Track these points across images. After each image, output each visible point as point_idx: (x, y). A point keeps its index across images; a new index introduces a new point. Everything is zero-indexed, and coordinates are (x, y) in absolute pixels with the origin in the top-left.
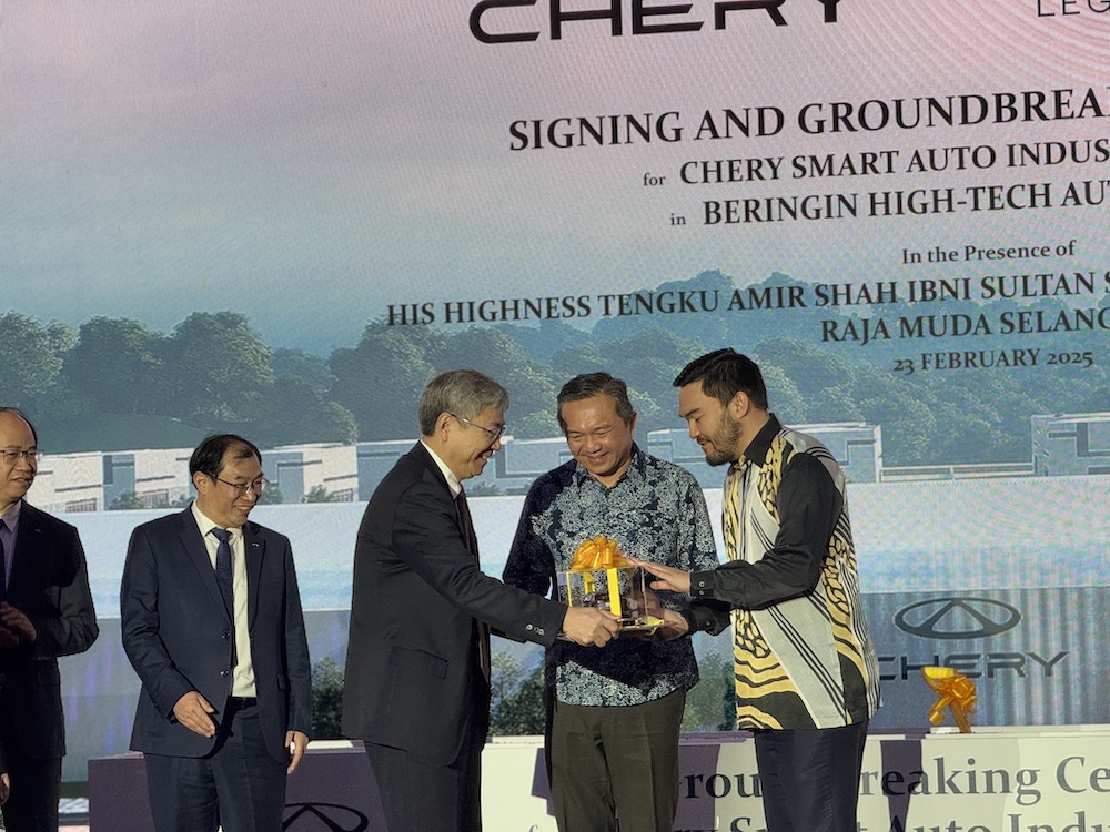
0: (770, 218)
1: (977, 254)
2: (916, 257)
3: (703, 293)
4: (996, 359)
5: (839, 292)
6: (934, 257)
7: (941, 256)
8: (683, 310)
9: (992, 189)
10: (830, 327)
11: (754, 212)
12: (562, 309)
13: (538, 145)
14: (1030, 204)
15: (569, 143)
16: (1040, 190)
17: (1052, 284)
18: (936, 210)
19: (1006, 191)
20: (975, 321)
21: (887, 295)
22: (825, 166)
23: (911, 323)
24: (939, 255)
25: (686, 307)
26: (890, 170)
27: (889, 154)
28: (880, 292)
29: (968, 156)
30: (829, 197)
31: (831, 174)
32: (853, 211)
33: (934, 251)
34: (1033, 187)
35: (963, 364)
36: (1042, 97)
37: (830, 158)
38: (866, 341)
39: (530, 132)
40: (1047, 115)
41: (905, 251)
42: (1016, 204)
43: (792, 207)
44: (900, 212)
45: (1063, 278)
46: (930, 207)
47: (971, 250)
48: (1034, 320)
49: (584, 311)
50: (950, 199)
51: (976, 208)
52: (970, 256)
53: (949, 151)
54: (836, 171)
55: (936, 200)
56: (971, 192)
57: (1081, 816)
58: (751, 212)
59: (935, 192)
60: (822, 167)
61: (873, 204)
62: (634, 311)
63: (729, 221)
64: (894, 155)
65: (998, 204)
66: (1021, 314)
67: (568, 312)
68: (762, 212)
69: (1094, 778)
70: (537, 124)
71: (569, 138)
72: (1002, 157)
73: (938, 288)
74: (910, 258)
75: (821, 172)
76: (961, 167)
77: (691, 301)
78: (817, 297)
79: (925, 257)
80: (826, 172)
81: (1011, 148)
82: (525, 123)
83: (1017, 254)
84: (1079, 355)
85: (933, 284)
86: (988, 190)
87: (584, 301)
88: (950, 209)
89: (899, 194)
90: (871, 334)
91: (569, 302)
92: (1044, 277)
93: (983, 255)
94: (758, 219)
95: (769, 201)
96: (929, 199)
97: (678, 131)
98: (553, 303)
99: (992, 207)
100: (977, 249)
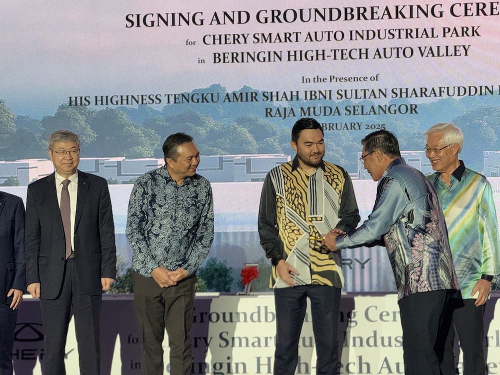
0: (243, 61)
1: (335, 79)
2: (308, 80)
3: (212, 95)
4: (343, 127)
5: (273, 95)
6: (316, 80)
7: (319, 80)
8: (203, 102)
9: (342, 50)
10: (269, 111)
11: (236, 58)
12: (148, 100)
13: (138, 25)
14: (359, 58)
15: (153, 25)
16: (364, 51)
17: (368, 94)
18: (317, 59)
19: (348, 51)
20: (334, 109)
21: (294, 97)
22: (267, 38)
23: (305, 109)
24: (318, 79)
25: (204, 100)
26: (297, 41)
27: (297, 33)
28: (292, 96)
29: (332, 35)
30: (269, 53)
31: (270, 42)
32: (280, 59)
33: (316, 77)
34: (360, 50)
35: (328, 128)
36: (365, 10)
37: (270, 35)
38: (285, 117)
39: (135, 19)
40: (367, 18)
41: (303, 77)
42: (353, 57)
43: (253, 56)
44: (301, 59)
45: (373, 91)
46: (315, 58)
47: (332, 78)
48: (360, 109)
49: (158, 101)
50: (323, 55)
51: (335, 58)
52: (332, 80)
53: (324, 33)
54: (273, 40)
55: (317, 55)
56: (333, 51)
57: (375, 332)
58: (234, 58)
59: (317, 51)
60: (266, 39)
61: (289, 56)
62: (181, 102)
63: (224, 62)
64: (299, 34)
65: (345, 57)
66: (354, 107)
67: (151, 102)
68: (239, 58)
69: (381, 315)
70: (138, 16)
71: (153, 23)
72: (347, 36)
73: (317, 94)
74: (305, 80)
75: (266, 41)
76: (329, 40)
77: (207, 98)
78: (263, 97)
79: (312, 80)
80: (268, 41)
81: (351, 32)
82: (133, 15)
83: (353, 80)
84: (379, 126)
85: (315, 92)
86: (340, 51)
87: (158, 97)
88: (324, 59)
89: (301, 52)
90: (287, 114)
91: (151, 97)
92: (365, 90)
93: (338, 80)
94: (237, 61)
95: (243, 53)
96: (314, 54)
97: (202, 21)
98: (144, 97)
99: (342, 58)
100: (335, 77)
